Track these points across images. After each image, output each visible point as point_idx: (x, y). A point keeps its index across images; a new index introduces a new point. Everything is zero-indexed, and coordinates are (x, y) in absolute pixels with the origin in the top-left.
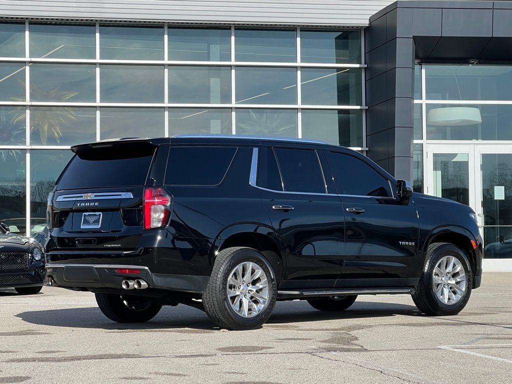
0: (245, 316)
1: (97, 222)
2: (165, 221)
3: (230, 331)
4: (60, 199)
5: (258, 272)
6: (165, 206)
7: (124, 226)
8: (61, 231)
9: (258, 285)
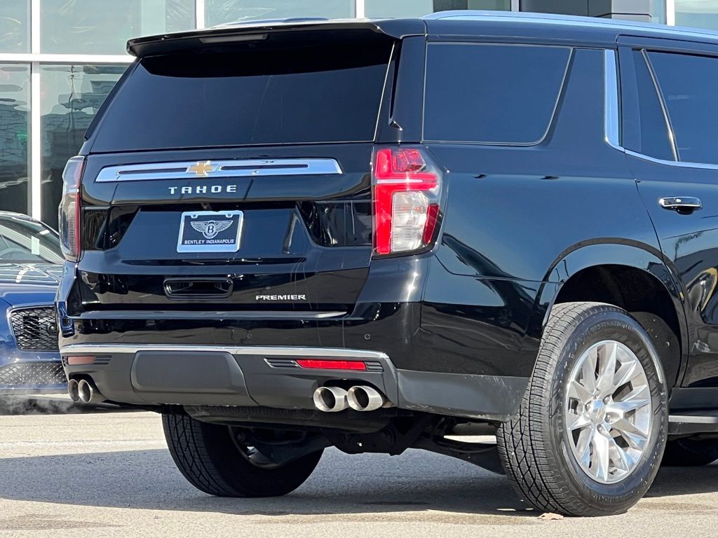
0: (603, 479)
1: (229, 234)
2: (430, 233)
3: (567, 519)
4: (109, 174)
5: (628, 367)
6: (430, 195)
7: (314, 245)
8: (111, 259)
9: (626, 400)
